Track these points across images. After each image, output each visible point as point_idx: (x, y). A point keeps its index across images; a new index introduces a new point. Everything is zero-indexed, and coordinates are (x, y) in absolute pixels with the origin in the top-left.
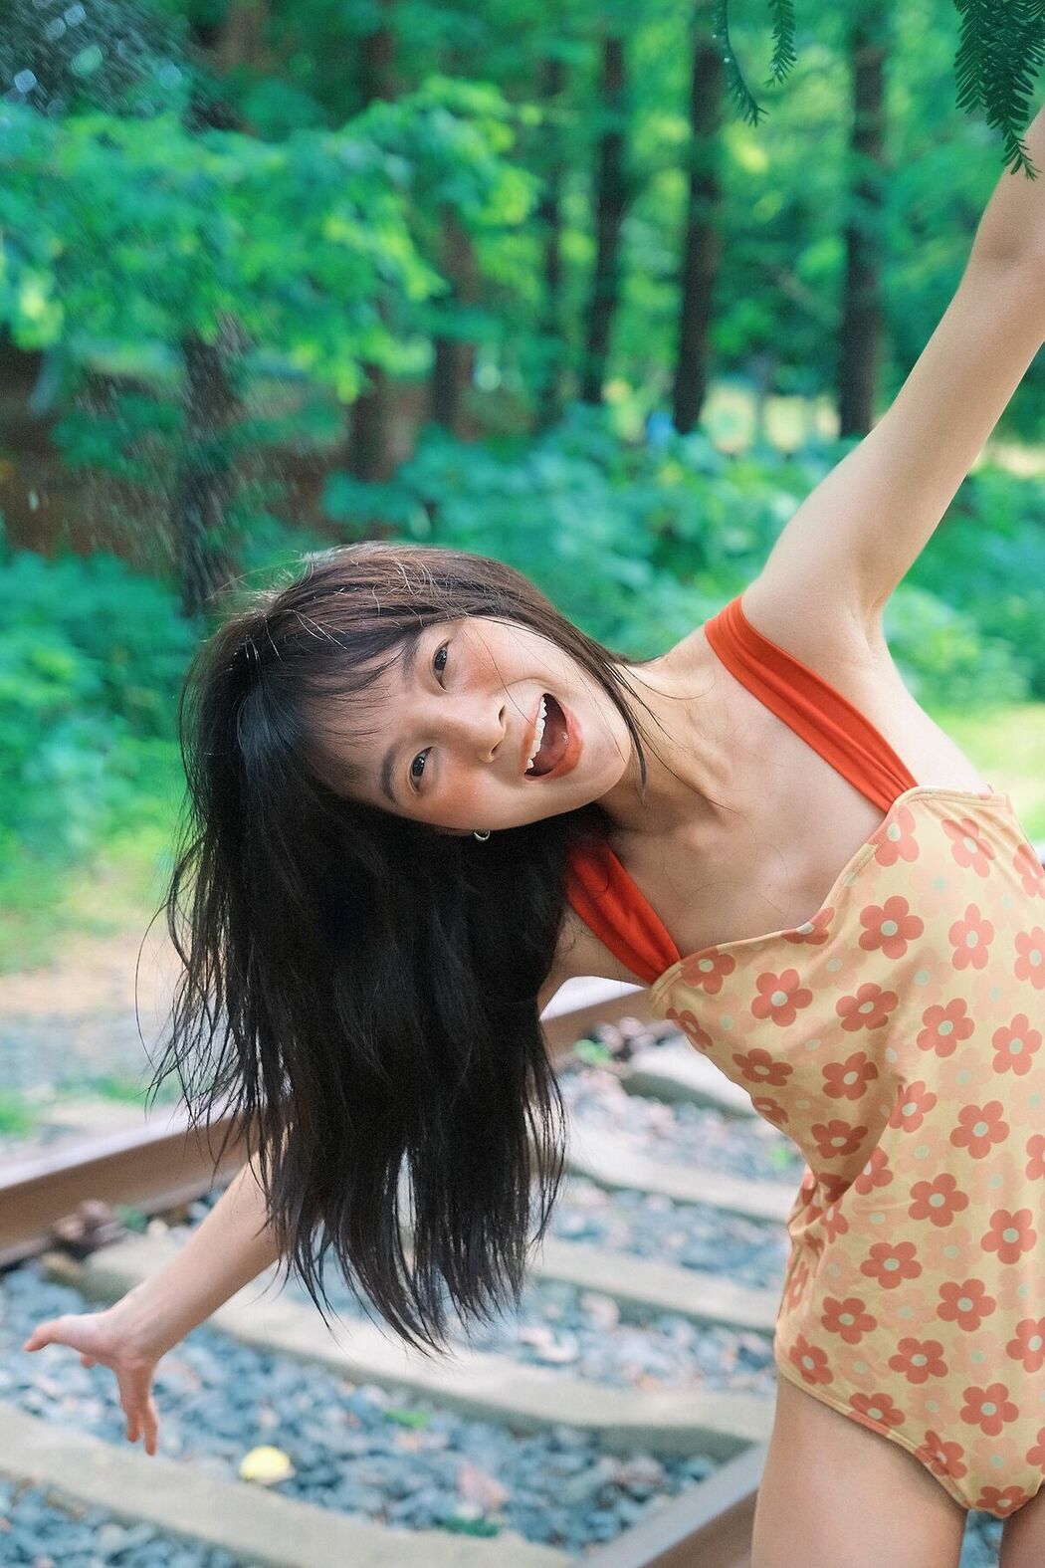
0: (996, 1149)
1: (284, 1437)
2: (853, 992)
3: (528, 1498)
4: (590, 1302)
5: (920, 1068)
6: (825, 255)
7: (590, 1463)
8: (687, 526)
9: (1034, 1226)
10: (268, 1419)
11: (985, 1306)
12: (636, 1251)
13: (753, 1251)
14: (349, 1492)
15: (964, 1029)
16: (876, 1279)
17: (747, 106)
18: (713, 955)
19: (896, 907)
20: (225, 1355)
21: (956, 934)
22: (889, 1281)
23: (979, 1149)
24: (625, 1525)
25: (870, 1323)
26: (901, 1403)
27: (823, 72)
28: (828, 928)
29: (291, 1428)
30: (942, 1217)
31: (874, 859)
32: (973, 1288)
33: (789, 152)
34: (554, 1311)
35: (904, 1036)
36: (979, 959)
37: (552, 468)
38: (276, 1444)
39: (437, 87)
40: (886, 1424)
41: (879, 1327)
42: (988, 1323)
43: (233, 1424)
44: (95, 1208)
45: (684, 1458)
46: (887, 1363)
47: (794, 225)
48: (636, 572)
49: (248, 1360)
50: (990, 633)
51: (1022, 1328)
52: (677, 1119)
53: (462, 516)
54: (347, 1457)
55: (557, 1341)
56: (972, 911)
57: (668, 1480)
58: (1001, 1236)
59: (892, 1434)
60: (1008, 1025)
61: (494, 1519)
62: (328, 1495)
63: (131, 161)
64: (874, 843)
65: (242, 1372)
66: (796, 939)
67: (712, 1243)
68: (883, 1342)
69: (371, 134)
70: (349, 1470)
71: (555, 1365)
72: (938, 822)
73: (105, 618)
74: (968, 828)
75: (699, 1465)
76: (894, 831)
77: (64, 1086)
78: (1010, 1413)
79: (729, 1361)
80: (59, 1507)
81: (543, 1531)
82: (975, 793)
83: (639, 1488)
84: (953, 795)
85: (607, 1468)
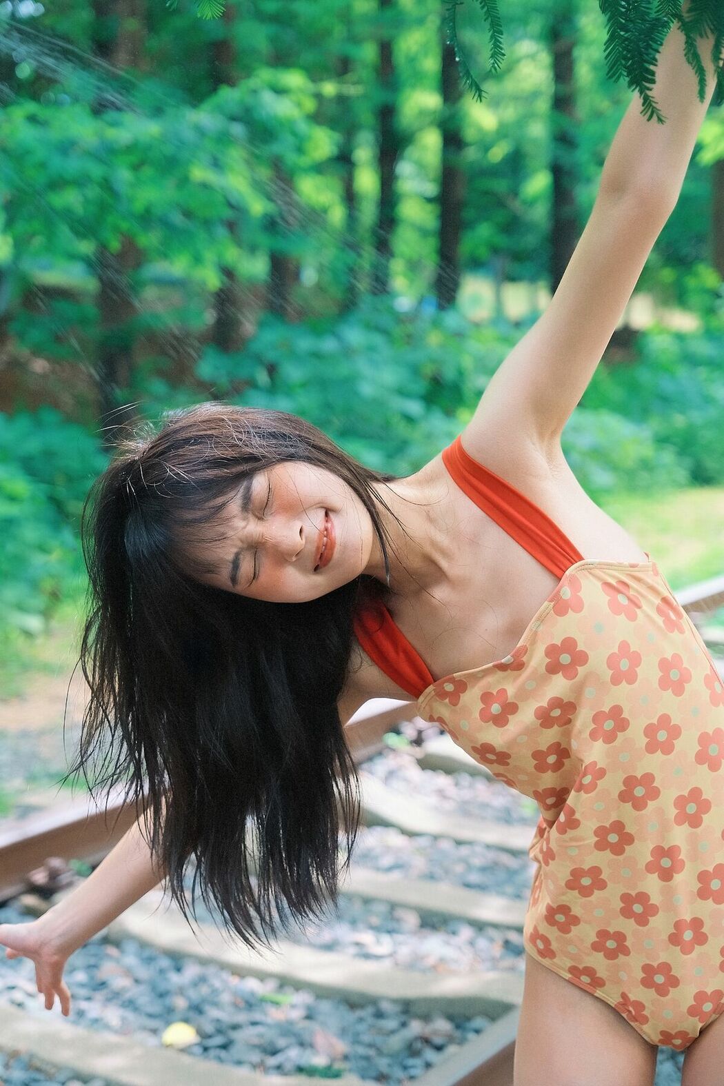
0: (651, 805)
1: (192, 1014)
2: (544, 703)
3: (361, 1050)
4: (400, 913)
5: (592, 753)
6: (538, 183)
7: (404, 1025)
8: (449, 374)
9: (682, 856)
10: (180, 1003)
11: (651, 910)
12: (431, 877)
13: (512, 873)
14: (236, 1051)
15: (622, 725)
16: (577, 891)
17: (474, 88)
18: (452, 681)
19: (569, 645)
20: (149, 960)
21: (612, 662)
22: (586, 892)
23: (639, 805)
24: (428, 1065)
25: (575, 921)
26: (602, 973)
27: (532, 57)
28: (524, 659)
29: (197, 1009)
30: (618, 849)
31: (552, 611)
32: (643, 898)
33: (510, 113)
34: (375, 920)
35: (580, 732)
36: (631, 677)
37: (354, 335)
38: (186, 1020)
39: (265, 75)
40: (594, 987)
41: (581, 923)
42: (654, 921)
43: (156, 1008)
44: (56, 862)
45: (469, 1019)
46: (589, 946)
47: (516, 164)
48: (415, 407)
49: (165, 963)
50: (662, 440)
51: (678, 925)
52: (457, 784)
53: (293, 373)
54: (235, 1027)
55: (378, 942)
56: (624, 646)
57: (458, 1034)
58: (659, 862)
59: (599, 993)
60: (655, 721)
61: (338, 1066)
62: (223, 1054)
63: (54, 134)
64: (551, 601)
65: (162, 971)
66: (502, 667)
67: (483, 869)
68: (586, 933)
69: (220, 109)
70: (236, 1035)
71: (378, 957)
72: (599, 584)
73: (49, 454)
74: (621, 587)
75: (478, 1022)
76: (566, 592)
77: (32, 778)
78: (674, 982)
79: (497, 950)
80: (38, 1070)
81: (374, 1074)
82: (626, 563)
83: (438, 1040)
84: (610, 566)
85: (416, 1027)
